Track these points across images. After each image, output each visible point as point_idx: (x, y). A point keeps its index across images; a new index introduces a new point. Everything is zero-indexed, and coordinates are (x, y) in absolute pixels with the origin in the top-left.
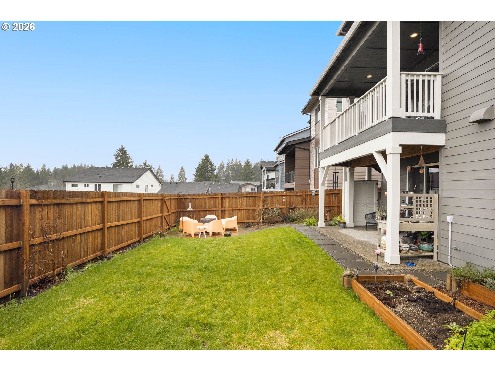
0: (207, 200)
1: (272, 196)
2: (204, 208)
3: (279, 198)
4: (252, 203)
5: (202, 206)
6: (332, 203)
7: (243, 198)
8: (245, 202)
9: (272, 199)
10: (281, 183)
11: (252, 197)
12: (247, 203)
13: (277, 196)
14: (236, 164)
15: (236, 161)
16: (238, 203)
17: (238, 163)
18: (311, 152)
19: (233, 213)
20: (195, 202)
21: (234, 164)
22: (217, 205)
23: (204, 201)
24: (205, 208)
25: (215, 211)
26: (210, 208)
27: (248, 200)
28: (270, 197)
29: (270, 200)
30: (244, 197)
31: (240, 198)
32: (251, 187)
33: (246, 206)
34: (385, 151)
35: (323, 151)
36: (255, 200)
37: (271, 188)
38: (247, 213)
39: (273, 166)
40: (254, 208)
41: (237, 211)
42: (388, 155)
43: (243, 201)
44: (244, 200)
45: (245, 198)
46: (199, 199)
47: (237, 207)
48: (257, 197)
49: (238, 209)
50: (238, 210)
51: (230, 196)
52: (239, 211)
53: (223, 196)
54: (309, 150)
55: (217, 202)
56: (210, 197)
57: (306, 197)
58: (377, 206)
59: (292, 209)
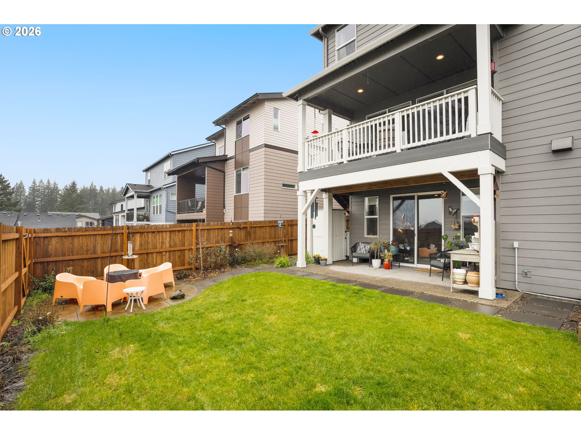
0: (99, 238)
1: (208, 229)
2: (91, 254)
3: (218, 233)
4: (179, 240)
5: (87, 250)
6: (277, 237)
7: (164, 234)
8: (168, 240)
9: (209, 234)
10: (166, 214)
11: (179, 231)
12: (172, 240)
13: (215, 229)
14: (48, 187)
15: (49, 183)
16: (157, 242)
17: (52, 186)
18: (226, 174)
19: (147, 258)
20: (72, 243)
21: (45, 188)
22: (119, 246)
23: (92, 240)
24: (95, 254)
25: (114, 258)
26: (104, 253)
27: (173, 237)
28: (206, 231)
29: (205, 236)
30: (166, 231)
31: (161, 234)
32: (85, 220)
33: (170, 246)
34: (477, 170)
35: (306, 170)
36: (184, 236)
37: (144, 221)
38: (172, 256)
39: (149, 191)
40: (183, 248)
41: (155, 255)
42: (480, 176)
43: (164, 237)
44: (166, 236)
45: (168, 234)
46: (81, 237)
47: (156, 248)
48: (187, 231)
49: (157, 250)
50: (157, 252)
51: (143, 231)
52: (158, 255)
53: (130, 231)
54: (224, 172)
55: (119, 241)
56: (105, 232)
57: (251, 230)
58: (346, 238)
59: (236, 247)
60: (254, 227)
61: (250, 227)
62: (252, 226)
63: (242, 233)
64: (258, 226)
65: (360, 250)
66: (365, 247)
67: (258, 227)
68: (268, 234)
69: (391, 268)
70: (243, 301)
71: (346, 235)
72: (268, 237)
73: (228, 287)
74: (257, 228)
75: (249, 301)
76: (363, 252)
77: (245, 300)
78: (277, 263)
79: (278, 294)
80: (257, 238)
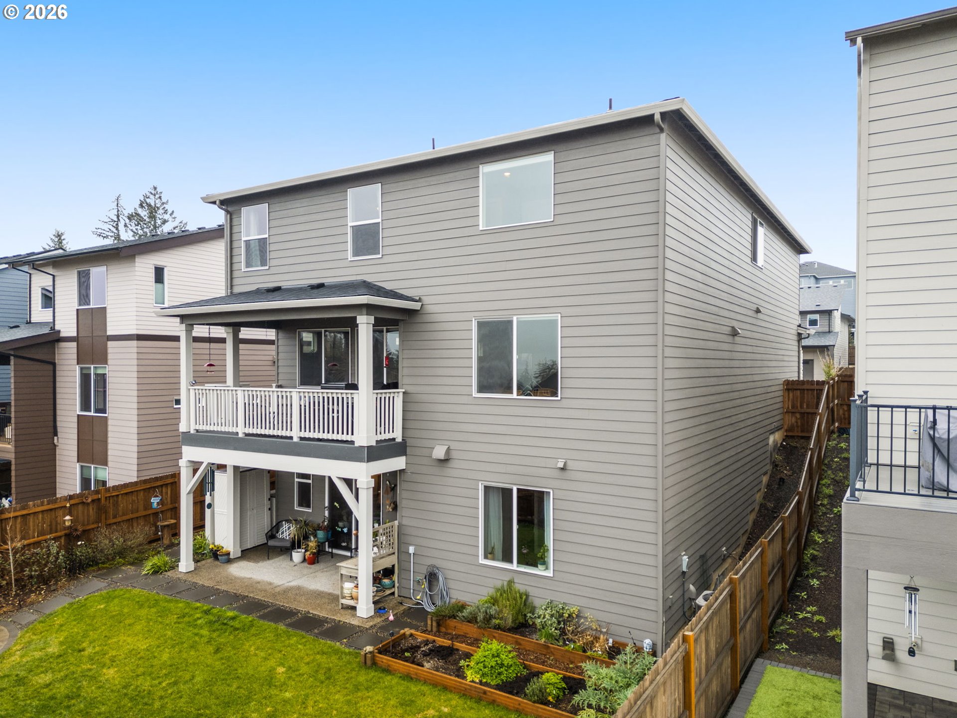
3: (42, 518)
13: (38, 512)
18: (58, 369)
35: (192, 431)
42: (360, 489)
54: (54, 365)
57: (108, 503)
58: (270, 509)
59: (78, 538)
60: (113, 496)
61: (106, 497)
62: (109, 495)
63: (91, 510)
64: (122, 492)
65: (283, 533)
66: (289, 528)
67: (122, 494)
68: (142, 502)
69: (316, 561)
70: (80, 651)
71: (271, 504)
72: (141, 507)
73: (61, 626)
74: (120, 496)
75: (89, 651)
76: (286, 537)
77: (83, 650)
78: (149, 568)
79: (129, 636)
80: (120, 513)
